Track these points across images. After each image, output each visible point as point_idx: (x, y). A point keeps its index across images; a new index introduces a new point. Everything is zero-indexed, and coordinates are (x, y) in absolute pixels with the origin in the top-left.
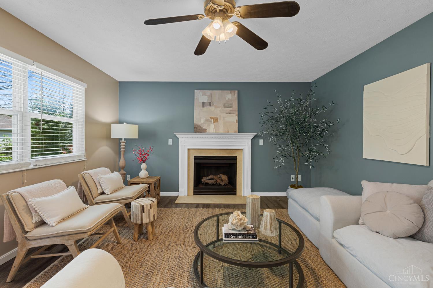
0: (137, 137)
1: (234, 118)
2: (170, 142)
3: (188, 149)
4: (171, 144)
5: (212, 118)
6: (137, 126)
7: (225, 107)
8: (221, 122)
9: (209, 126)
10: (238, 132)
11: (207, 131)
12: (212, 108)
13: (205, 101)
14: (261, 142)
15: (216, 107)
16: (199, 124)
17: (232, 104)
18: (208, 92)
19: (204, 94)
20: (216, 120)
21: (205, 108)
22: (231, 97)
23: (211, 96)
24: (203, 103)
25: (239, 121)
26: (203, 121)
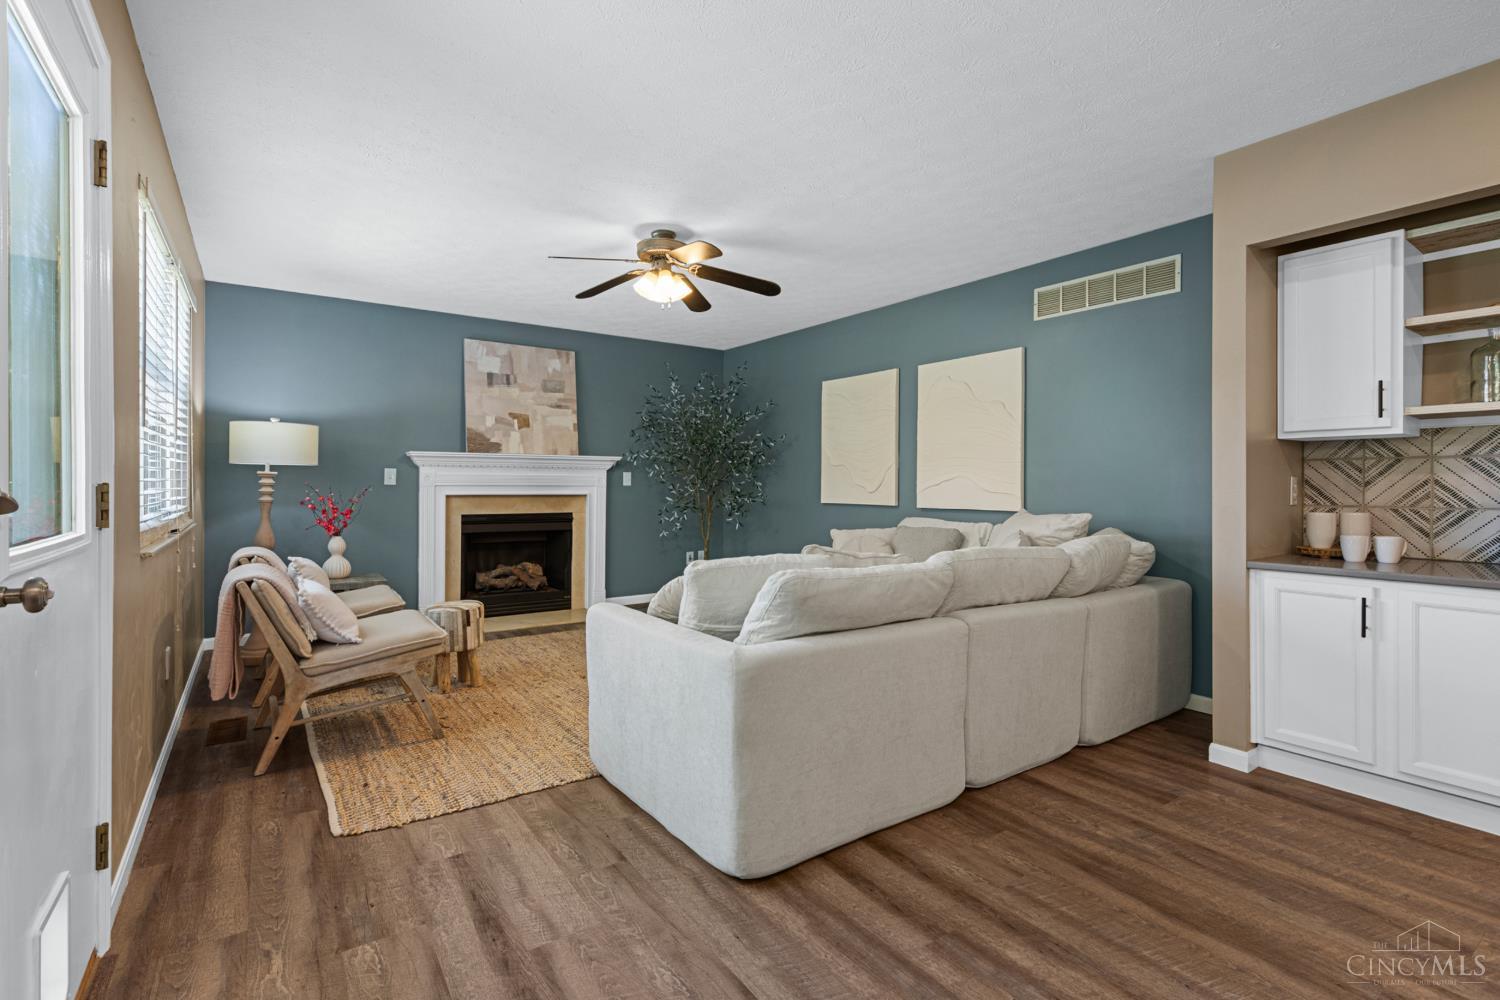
0: (315, 463)
1: (569, 419)
2: (390, 476)
3: (448, 497)
4: (393, 482)
5: (513, 416)
6: (315, 429)
7: (546, 389)
8: (536, 426)
9: (507, 435)
10: (580, 454)
11: (503, 448)
12: (514, 391)
13: (496, 371)
14: (627, 479)
15: (523, 388)
16: (481, 429)
17: (562, 383)
18: (503, 349)
19: (492, 353)
20: (524, 422)
21: (496, 390)
22: (559, 365)
23: (509, 359)
24: (490, 376)
25: (580, 427)
26: (490, 421)
